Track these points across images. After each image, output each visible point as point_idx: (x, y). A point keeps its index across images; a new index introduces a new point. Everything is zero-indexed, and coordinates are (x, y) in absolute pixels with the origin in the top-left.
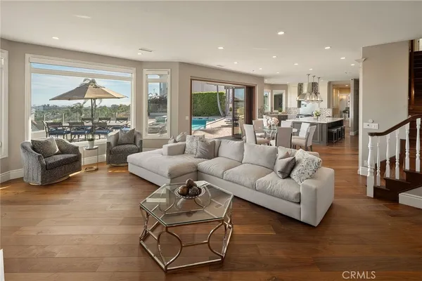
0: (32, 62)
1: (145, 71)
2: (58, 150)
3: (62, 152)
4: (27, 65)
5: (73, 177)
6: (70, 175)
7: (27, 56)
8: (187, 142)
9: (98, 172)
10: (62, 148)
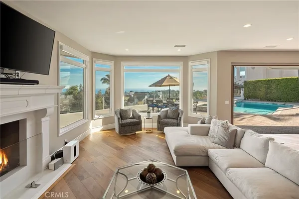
0: (125, 66)
1: (190, 64)
2: (131, 116)
3: (134, 117)
4: (122, 68)
5: (138, 134)
6: (137, 132)
7: (122, 62)
8: (212, 125)
9: (151, 134)
10: (135, 115)
